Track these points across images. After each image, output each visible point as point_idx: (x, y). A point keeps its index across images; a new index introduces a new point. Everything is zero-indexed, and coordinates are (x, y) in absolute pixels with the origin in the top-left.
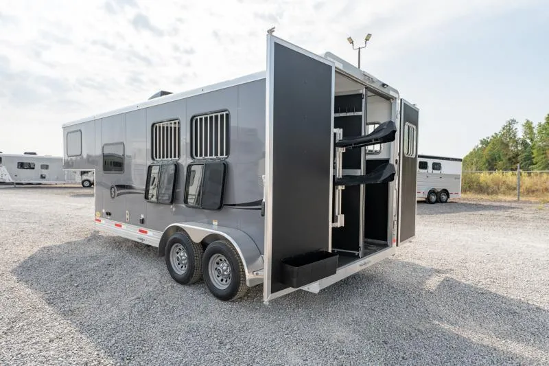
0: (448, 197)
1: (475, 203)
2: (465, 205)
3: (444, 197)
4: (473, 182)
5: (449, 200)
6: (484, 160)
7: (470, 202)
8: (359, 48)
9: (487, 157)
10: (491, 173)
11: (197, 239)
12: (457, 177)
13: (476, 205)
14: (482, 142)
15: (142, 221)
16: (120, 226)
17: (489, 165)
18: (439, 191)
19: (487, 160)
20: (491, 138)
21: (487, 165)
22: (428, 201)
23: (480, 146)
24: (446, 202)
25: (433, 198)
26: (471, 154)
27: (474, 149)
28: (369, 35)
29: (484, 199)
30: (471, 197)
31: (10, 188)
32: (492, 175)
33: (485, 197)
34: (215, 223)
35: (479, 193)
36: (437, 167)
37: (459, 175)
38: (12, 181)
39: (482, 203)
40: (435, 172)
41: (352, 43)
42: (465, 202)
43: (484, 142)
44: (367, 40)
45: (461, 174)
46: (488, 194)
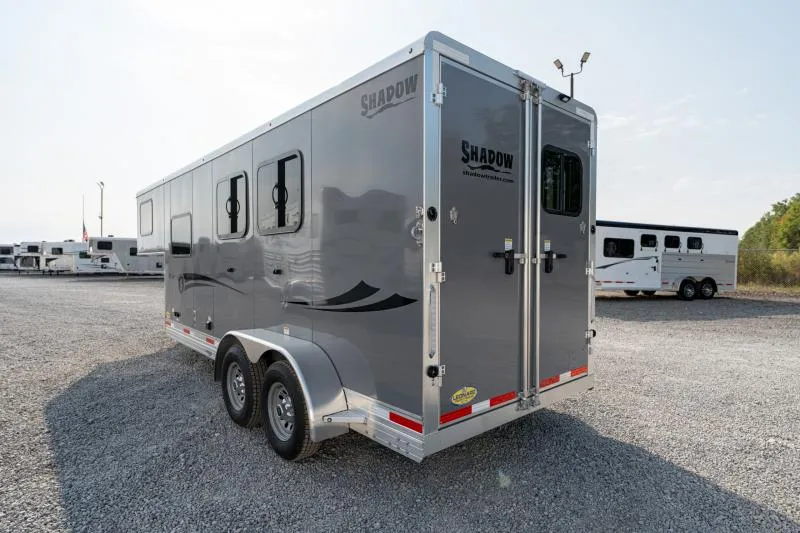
0: (715, 290)
1: (761, 298)
2: (744, 302)
3: (709, 291)
4: (759, 267)
5: (716, 295)
6: (780, 234)
7: (754, 298)
8: (572, 75)
9: (786, 230)
10: (790, 253)
11: (254, 357)
12: (729, 259)
13: (762, 302)
14: (776, 208)
15: (210, 326)
16: (188, 332)
17: (789, 241)
18: (699, 280)
19: (785, 233)
20: (789, 200)
21: (785, 242)
22: (681, 296)
23: (773, 213)
24: (711, 297)
25: (690, 292)
26: (758, 225)
27: (763, 219)
28: (587, 55)
29: (779, 293)
30: (754, 290)
31: (122, 281)
32: (791, 256)
33: (779, 290)
34: (287, 332)
35: (769, 284)
36: (694, 243)
37: (734, 257)
38: (123, 271)
39: (773, 299)
40: (692, 251)
41: (561, 67)
42: (744, 297)
43: (781, 208)
44: (582, 61)
45: (736, 254)
46: (786, 285)
